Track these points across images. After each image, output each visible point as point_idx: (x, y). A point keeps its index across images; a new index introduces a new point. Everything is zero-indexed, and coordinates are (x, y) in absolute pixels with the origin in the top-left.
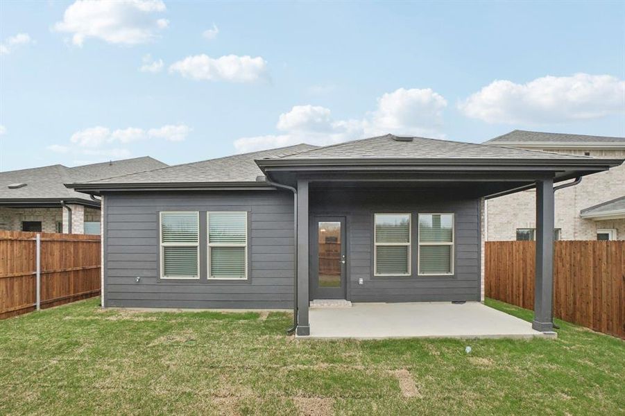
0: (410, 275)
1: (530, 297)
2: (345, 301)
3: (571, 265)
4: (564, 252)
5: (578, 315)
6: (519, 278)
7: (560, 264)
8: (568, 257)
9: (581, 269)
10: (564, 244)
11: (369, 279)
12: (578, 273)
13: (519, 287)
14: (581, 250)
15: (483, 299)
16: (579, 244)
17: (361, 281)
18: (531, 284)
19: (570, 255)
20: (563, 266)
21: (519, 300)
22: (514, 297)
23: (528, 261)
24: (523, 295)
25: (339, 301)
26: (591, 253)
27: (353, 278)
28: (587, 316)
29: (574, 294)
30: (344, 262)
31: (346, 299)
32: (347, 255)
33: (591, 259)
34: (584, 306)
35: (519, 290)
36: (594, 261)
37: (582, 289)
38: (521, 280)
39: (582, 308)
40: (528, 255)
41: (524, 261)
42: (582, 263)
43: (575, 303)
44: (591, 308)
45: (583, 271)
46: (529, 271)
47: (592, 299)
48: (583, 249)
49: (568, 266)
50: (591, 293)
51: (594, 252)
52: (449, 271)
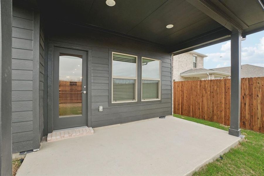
0: (136, 101)
1: (186, 110)
2: (87, 128)
3: (211, 92)
4: (206, 86)
5: (215, 117)
6: (179, 100)
7: (204, 92)
8: (209, 88)
9: (217, 94)
10: (207, 82)
11: (107, 106)
12: (215, 97)
13: (179, 104)
14: (217, 84)
15: (173, 113)
16: (216, 81)
17: (101, 108)
18: (186, 103)
19: (210, 87)
20: (206, 93)
21: (179, 111)
22: (176, 110)
23: (185, 91)
24: (182, 109)
25: (80, 129)
26: (224, 85)
27: (93, 106)
28: (221, 118)
29: (213, 107)
30: (85, 92)
31: (87, 125)
32: (89, 86)
33: (223, 89)
34: (219, 113)
35: (179, 106)
36: (225, 90)
37: (217, 104)
38: (180, 101)
39: (217, 114)
40: (185, 88)
41: (182, 91)
42: (218, 90)
43: (213, 111)
44: (223, 114)
45: (218, 95)
46: (185, 96)
47: (224, 109)
48: (218, 84)
49: (209, 93)
50: (223, 106)
51: (225, 85)
52: (157, 97)
